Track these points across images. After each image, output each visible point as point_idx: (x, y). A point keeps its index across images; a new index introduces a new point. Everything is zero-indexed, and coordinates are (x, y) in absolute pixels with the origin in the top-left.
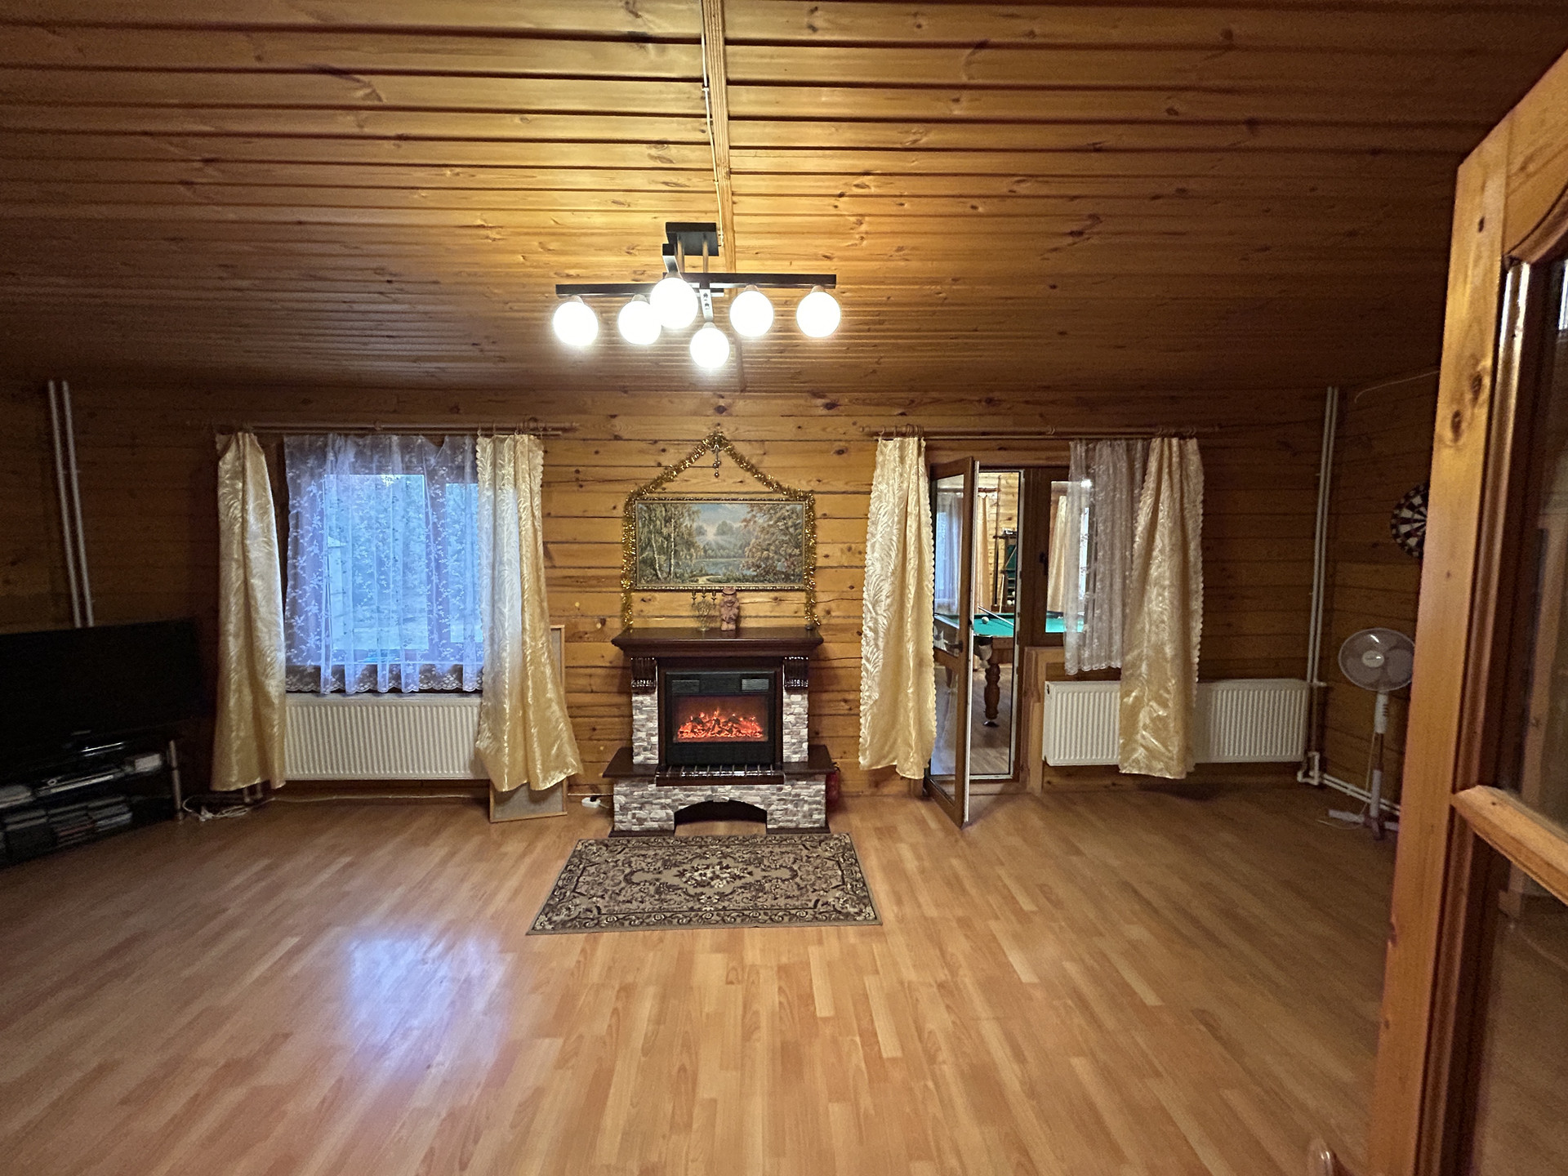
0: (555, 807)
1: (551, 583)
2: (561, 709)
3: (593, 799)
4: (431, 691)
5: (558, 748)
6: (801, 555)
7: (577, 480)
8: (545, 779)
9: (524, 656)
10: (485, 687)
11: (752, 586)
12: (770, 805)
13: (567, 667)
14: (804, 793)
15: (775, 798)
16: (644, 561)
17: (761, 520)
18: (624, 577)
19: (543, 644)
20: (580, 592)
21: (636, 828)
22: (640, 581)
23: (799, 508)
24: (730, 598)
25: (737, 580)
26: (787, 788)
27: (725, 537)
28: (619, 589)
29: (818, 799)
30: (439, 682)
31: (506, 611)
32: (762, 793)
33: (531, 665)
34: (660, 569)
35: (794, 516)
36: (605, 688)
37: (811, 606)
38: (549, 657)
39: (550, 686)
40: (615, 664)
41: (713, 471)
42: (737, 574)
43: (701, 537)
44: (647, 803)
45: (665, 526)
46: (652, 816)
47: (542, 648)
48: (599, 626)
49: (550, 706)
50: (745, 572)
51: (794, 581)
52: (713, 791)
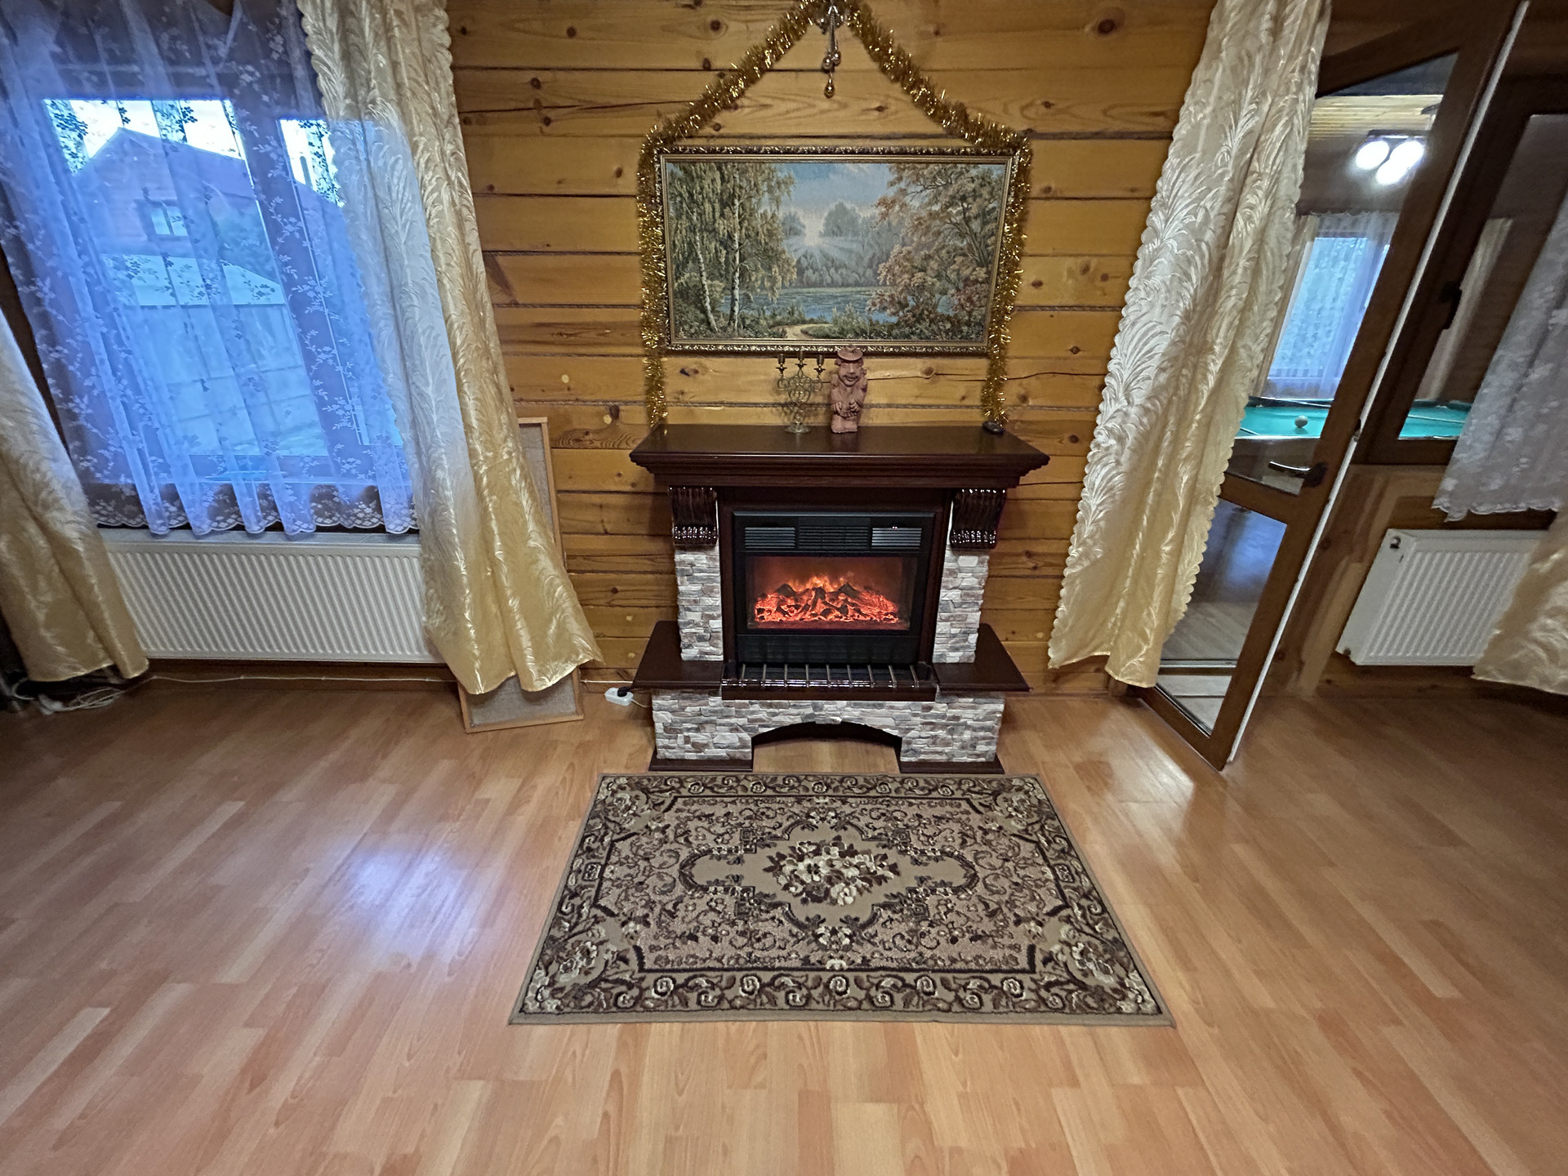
0: (566, 706)
1: (509, 336)
2: (556, 566)
3: (622, 693)
4: (340, 529)
5: (558, 626)
6: (987, 281)
7: (538, 105)
8: (541, 673)
9: (477, 478)
10: (422, 526)
11: (887, 345)
12: (909, 730)
13: (559, 492)
14: (968, 716)
15: (918, 719)
16: (683, 293)
17: (917, 201)
18: (646, 324)
19: (510, 453)
20: (569, 355)
21: (692, 756)
22: (677, 332)
23: (996, 171)
24: (852, 368)
25: (860, 333)
26: (940, 707)
27: (838, 241)
28: (640, 351)
29: (989, 723)
30: (349, 515)
32: (897, 713)
33: (491, 494)
34: (713, 310)
35: (985, 192)
36: (626, 528)
37: (994, 383)
38: (524, 476)
39: (531, 526)
40: (639, 488)
41: (822, 81)
42: (861, 321)
43: (793, 240)
44: (707, 722)
45: (722, 215)
46: (715, 740)
47: (510, 460)
48: (608, 419)
49: (536, 561)
50: (875, 317)
51: (966, 338)
52: (815, 708)
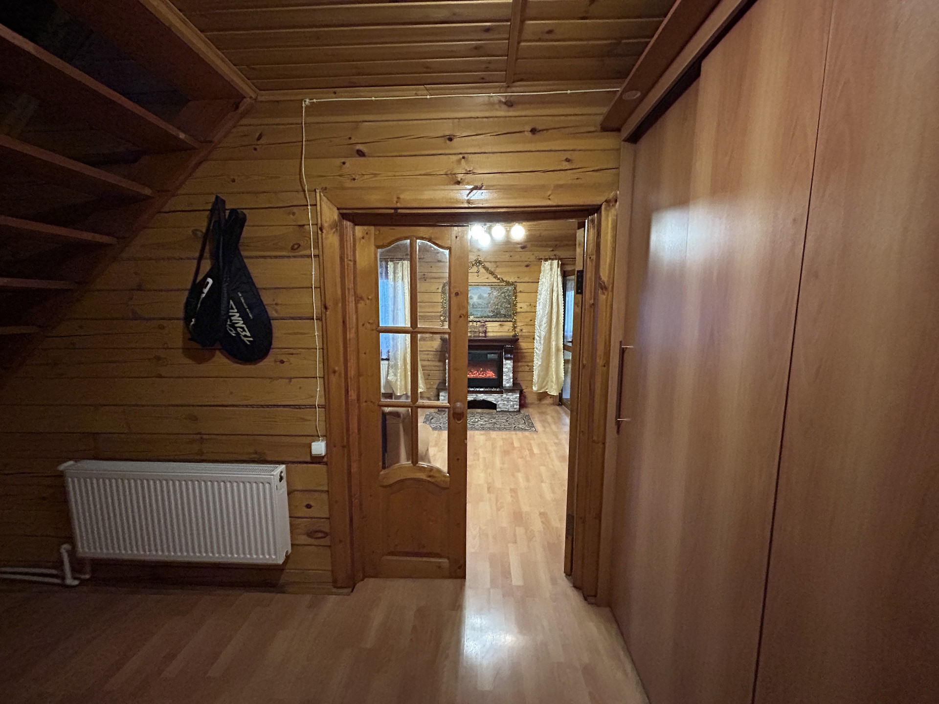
6: (511, 307)
7: (424, 278)
10: (391, 357)
11: (491, 319)
12: (498, 402)
14: (511, 398)
15: (500, 399)
17: (495, 293)
18: (441, 316)
20: (425, 322)
23: (510, 288)
24: (483, 324)
25: (485, 317)
26: (504, 395)
27: (480, 300)
28: (440, 321)
29: (516, 400)
32: (495, 397)
35: (508, 292)
37: (515, 328)
41: (477, 274)
42: (485, 315)
43: (471, 300)
50: (489, 314)
51: (508, 318)
52: (477, 396)
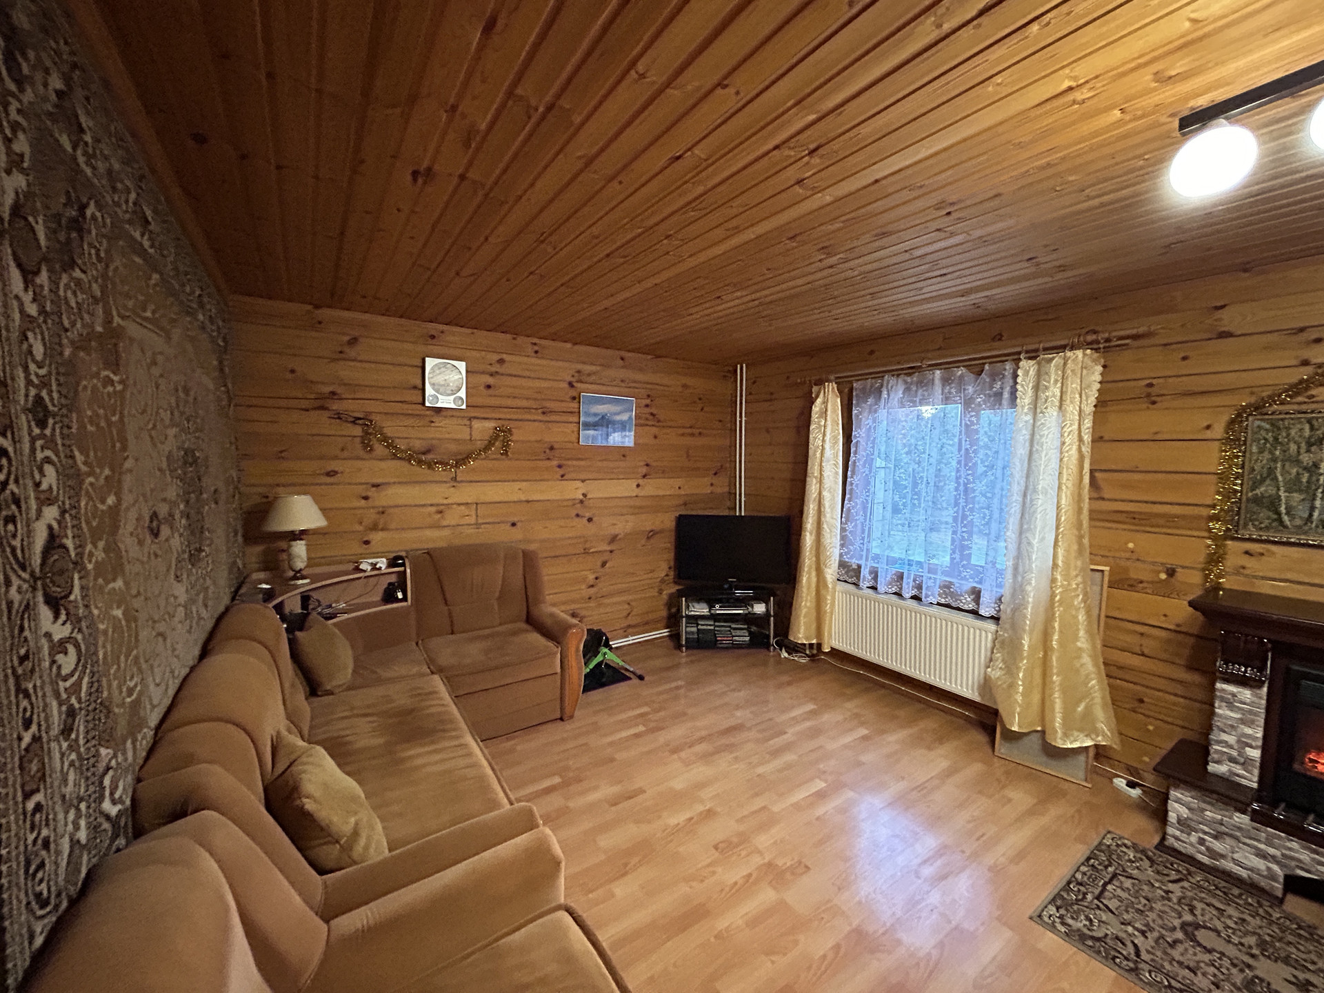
0: (1075, 772)
1: (1095, 516)
2: (1096, 665)
3: (1131, 785)
4: (948, 606)
5: (1086, 708)
7: (1149, 395)
8: (1066, 735)
9: (1053, 596)
10: (1003, 616)
13: (1107, 617)
16: (1257, 500)
18: (1215, 518)
19: (1077, 585)
20: (1138, 531)
21: (1205, 860)
22: (1245, 525)
28: (1206, 534)
30: (956, 600)
31: (1035, 542)
33: (1060, 605)
36: (1165, 656)
38: (1084, 601)
39: (1082, 633)
40: (1183, 629)
44: (1226, 834)
46: (1236, 856)
47: (1076, 589)
48: (1163, 576)
49: (1079, 657)
